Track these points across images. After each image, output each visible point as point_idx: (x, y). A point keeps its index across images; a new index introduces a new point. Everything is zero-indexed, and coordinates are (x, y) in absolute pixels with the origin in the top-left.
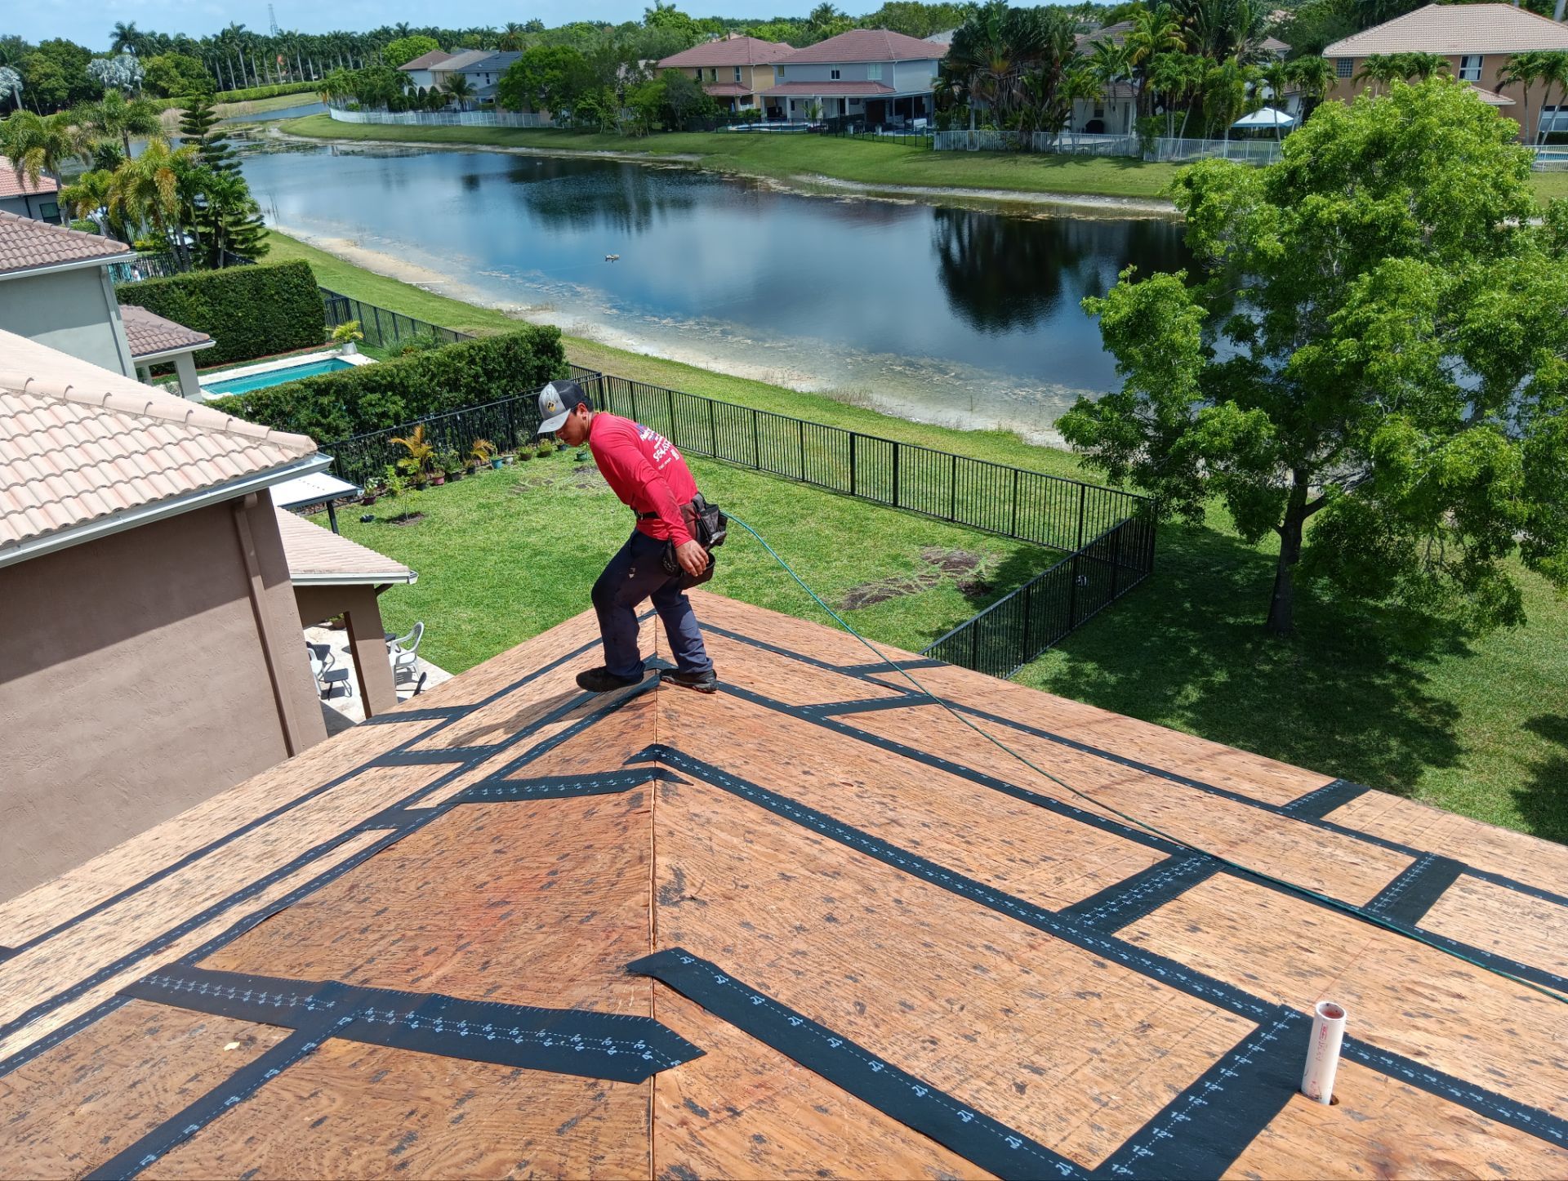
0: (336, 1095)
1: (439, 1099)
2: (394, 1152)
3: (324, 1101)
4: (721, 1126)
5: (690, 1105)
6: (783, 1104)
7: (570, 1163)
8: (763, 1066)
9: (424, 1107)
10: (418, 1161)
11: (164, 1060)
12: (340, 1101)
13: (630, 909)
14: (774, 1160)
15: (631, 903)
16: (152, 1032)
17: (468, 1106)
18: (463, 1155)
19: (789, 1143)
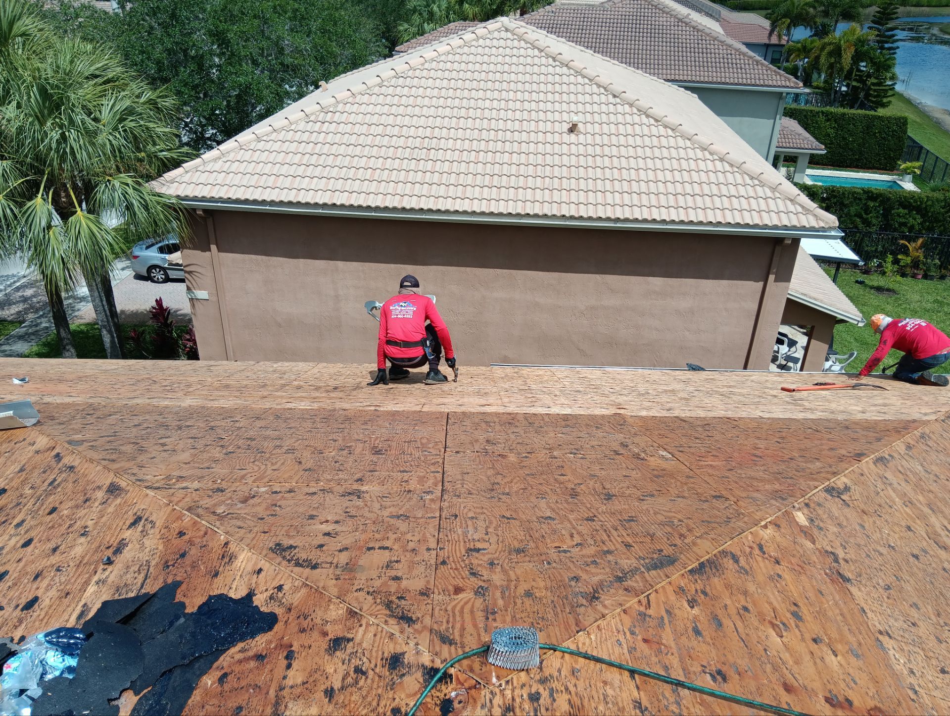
0: (639, 473)
1: (673, 493)
2: (643, 496)
3: (634, 472)
4: (766, 560)
5: (761, 547)
6: (803, 577)
7: (697, 529)
8: (809, 563)
9: (665, 491)
10: (648, 502)
11: (594, 437)
12: (639, 475)
13: (808, 484)
14: (778, 585)
15: (811, 483)
16: (597, 427)
17: (679, 499)
18: (664, 508)
19: (791, 587)
